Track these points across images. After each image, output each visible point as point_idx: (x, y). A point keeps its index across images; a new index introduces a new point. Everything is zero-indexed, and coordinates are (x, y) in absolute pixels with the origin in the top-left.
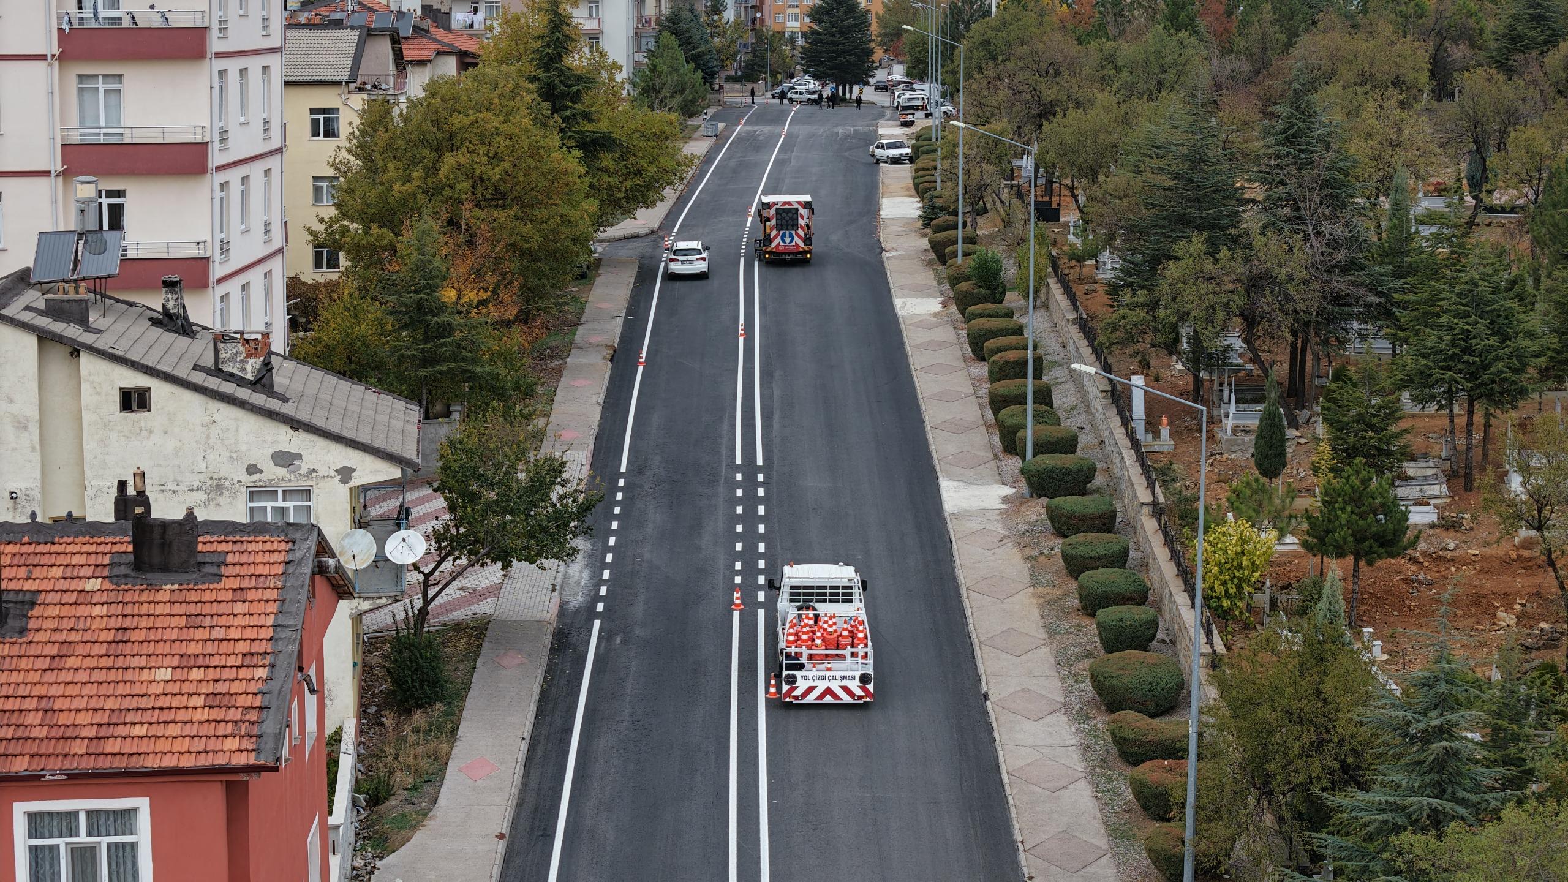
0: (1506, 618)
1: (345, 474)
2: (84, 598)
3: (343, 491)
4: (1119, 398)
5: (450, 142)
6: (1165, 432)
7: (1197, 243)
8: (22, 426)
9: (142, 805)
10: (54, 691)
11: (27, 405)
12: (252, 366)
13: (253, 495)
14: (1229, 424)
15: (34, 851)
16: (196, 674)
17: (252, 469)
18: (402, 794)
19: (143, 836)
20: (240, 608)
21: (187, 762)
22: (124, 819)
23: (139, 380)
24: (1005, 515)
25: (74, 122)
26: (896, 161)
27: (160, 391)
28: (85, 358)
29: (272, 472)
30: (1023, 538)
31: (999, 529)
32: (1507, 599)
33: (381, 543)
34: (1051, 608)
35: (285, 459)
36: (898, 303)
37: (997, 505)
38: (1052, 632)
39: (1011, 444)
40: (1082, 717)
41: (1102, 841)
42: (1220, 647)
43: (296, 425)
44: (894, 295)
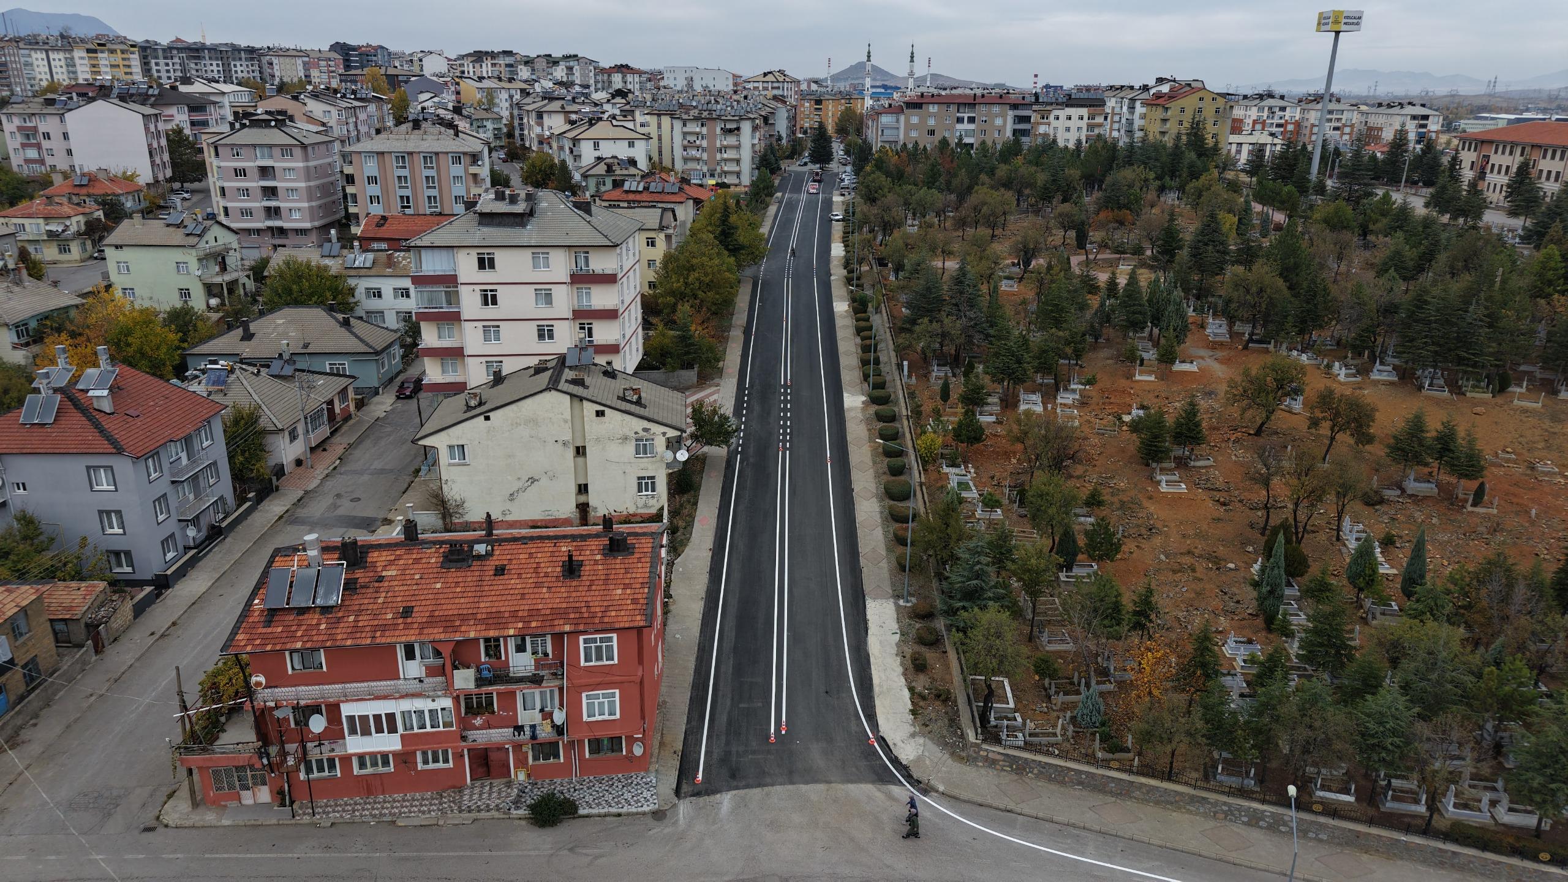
0: (1014, 461)
1: (664, 434)
2: (596, 562)
3: (664, 439)
4: (900, 367)
5: (692, 268)
6: (914, 378)
7: (926, 320)
8: (566, 421)
9: (615, 636)
10: (589, 599)
11: (567, 415)
12: (635, 397)
13: (637, 440)
14: (934, 374)
15: (585, 648)
16: (628, 591)
17: (636, 433)
18: (681, 530)
19: (615, 643)
20: (640, 565)
21: (627, 625)
22: (610, 639)
23: (601, 408)
24: (864, 410)
25: (576, 302)
26: (838, 220)
27: (607, 411)
28: (585, 402)
29: (642, 433)
30: (868, 421)
31: (860, 416)
32: (1015, 453)
33: (675, 454)
34: (875, 453)
35: (646, 430)
36: (834, 304)
37: (860, 405)
38: (874, 463)
39: (866, 377)
40: (881, 500)
41: (884, 553)
42: (923, 480)
43: (649, 420)
44: (834, 298)
